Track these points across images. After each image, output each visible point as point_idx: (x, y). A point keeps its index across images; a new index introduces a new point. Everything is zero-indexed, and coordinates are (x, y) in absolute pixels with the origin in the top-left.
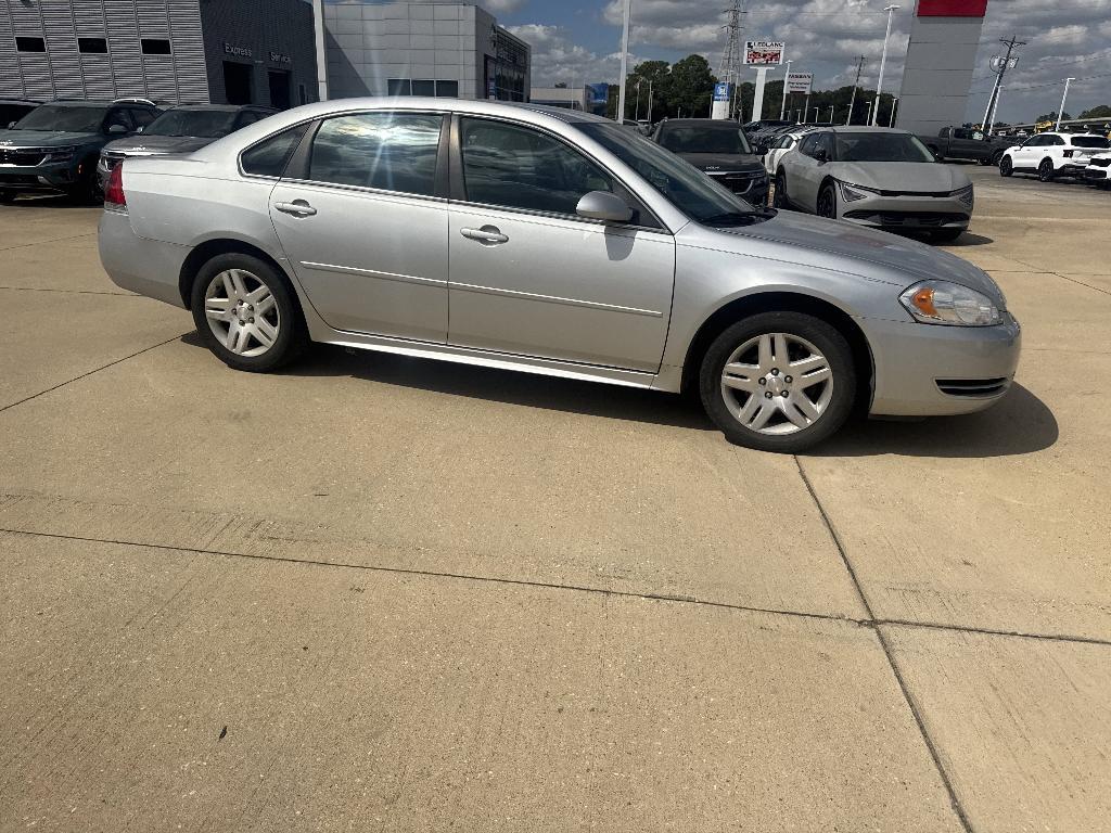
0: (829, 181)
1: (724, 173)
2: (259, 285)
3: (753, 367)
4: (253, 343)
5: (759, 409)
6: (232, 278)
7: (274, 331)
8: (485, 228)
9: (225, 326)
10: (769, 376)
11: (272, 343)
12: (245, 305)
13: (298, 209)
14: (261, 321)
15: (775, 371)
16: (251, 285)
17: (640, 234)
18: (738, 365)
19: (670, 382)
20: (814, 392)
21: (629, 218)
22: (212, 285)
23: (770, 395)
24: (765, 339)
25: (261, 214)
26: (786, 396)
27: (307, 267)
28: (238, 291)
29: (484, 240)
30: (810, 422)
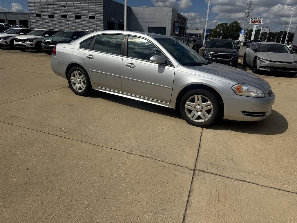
0: (256, 57)
1: (225, 54)
2: (82, 75)
3: (193, 103)
4: (80, 89)
5: (194, 115)
6: (76, 73)
7: (85, 86)
8: (131, 63)
9: (75, 84)
10: (197, 106)
11: (84, 89)
12: (79, 79)
13: (90, 57)
14: (82, 83)
15: (199, 105)
16: (80, 75)
17: (166, 67)
18: (189, 103)
19: (173, 106)
20: (208, 112)
21: (165, 63)
22: (72, 74)
23: (197, 111)
24: (196, 96)
25: (82, 58)
26: (201, 112)
27: (91, 71)
28: (77, 76)
29: (130, 66)
30: (207, 119)
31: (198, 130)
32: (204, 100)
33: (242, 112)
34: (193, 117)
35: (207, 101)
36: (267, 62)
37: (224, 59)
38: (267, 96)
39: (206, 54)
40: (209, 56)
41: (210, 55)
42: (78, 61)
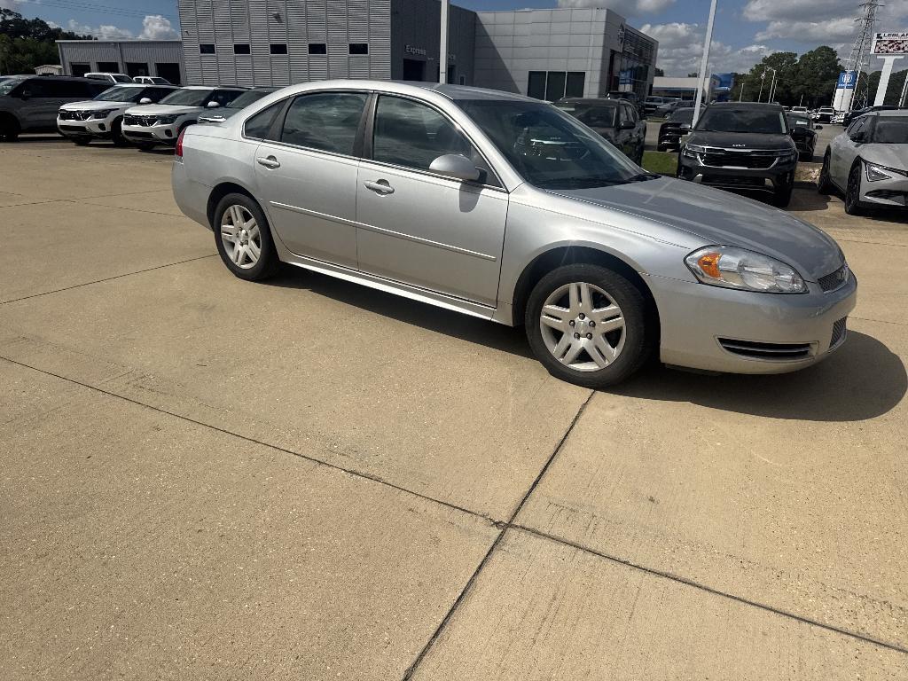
0: (858, 161)
1: (750, 151)
2: (250, 217)
3: (564, 310)
4: (247, 260)
5: (569, 347)
6: (235, 211)
7: (258, 251)
8: (380, 182)
9: (233, 245)
10: (578, 319)
11: (257, 260)
12: (244, 231)
13: (271, 163)
14: (252, 243)
15: (583, 316)
16: (246, 217)
17: (485, 192)
18: (554, 307)
19: (504, 317)
20: (613, 337)
21: (479, 178)
22: (225, 216)
23: (579, 336)
24: (573, 287)
25: (249, 166)
26: (590, 338)
27: (274, 206)
28: (239, 221)
29: (379, 191)
30: (607, 363)
31: (578, 394)
32: (599, 301)
33: (722, 341)
34: (564, 354)
35: (608, 303)
36: (896, 178)
37: (746, 168)
38: (814, 290)
39: (688, 151)
40: (696, 159)
41: (701, 155)
42: (242, 179)
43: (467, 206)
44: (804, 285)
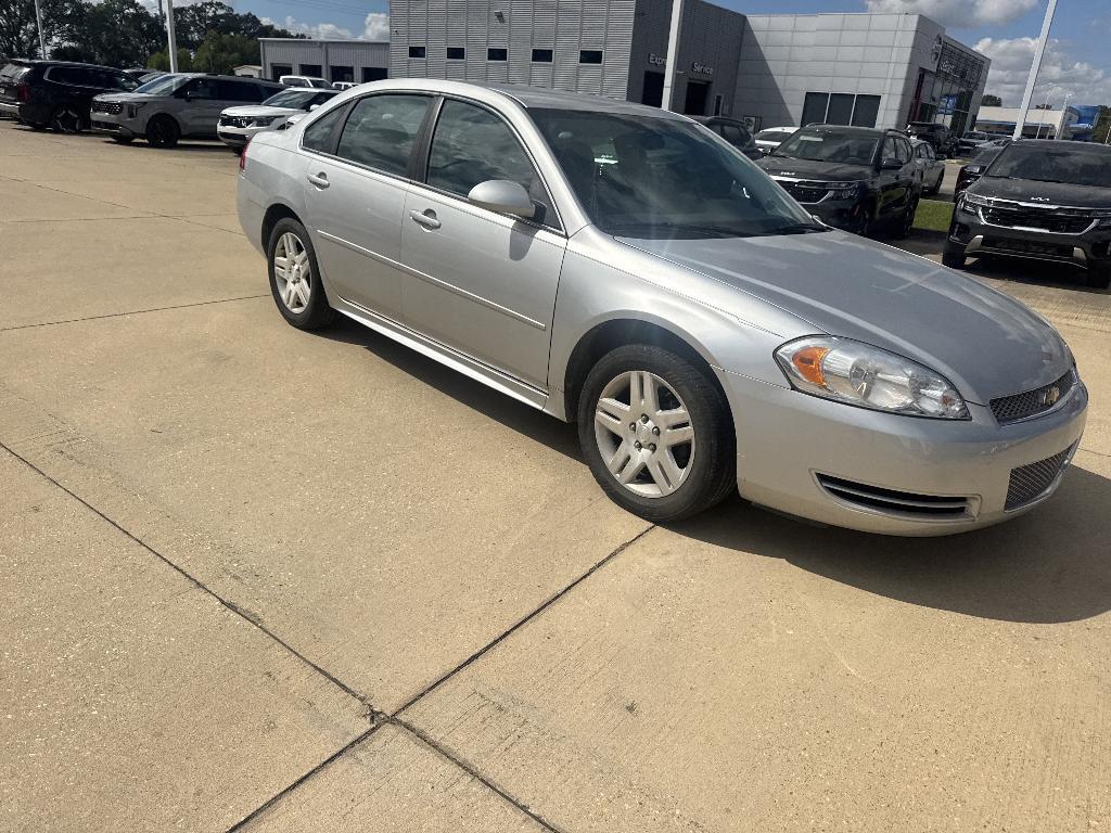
1: (1054, 207)
2: (302, 249)
3: (624, 406)
4: (298, 302)
5: (629, 458)
6: (288, 240)
7: (308, 291)
8: (428, 213)
9: (285, 282)
10: (639, 422)
11: (307, 304)
12: (296, 267)
13: (321, 181)
14: (304, 281)
15: (645, 419)
16: (299, 249)
17: (541, 234)
18: (613, 402)
19: (555, 408)
20: (680, 453)
22: (279, 246)
23: (640, 446)
24: (634, 376)
26: (654, 450)
27: (322, 236)
28: (291, 253)
29: (426, 225)
30: (671, 490)
31: (628, 524)
32: (665, 401)
33: (822, 478)
34: (621, 469)
37: (1047, 231)
38: (981, 418)
39: (966, 203)
42: (290, 199)
43: (518, 251)
44: (964, 407)
